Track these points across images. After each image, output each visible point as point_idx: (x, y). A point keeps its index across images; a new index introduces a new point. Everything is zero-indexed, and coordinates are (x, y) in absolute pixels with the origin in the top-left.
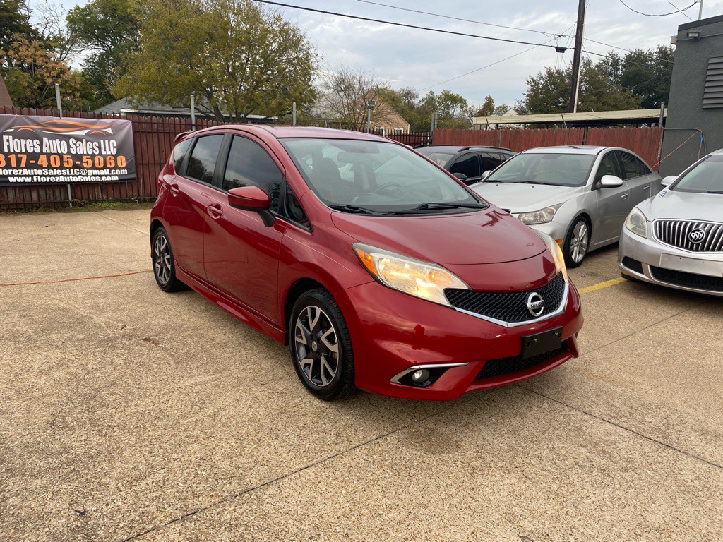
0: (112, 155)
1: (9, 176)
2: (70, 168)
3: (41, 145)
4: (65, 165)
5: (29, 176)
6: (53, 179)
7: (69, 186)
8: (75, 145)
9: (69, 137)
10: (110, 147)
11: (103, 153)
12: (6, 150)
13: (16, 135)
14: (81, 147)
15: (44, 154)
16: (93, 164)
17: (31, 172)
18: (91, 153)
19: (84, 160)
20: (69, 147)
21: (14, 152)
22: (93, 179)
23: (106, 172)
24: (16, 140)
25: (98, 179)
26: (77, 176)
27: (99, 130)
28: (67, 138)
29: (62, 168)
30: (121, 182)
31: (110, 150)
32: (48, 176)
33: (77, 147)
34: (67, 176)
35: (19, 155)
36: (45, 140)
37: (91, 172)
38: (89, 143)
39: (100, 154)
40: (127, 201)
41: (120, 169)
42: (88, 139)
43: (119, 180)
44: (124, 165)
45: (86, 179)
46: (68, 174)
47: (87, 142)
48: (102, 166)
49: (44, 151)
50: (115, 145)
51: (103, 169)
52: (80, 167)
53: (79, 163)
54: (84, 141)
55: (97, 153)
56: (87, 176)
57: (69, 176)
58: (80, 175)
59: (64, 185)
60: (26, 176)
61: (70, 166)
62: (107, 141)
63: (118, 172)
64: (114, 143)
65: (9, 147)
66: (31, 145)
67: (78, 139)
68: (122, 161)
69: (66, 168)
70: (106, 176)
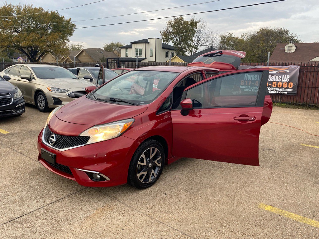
0: (286, 82)
1: (244, 88)
3: (257, 77)
8: (271, 77)
10: (286, 78)
11: (283, 81)
14: (273, 78)
16: (277, 86)
17: (252, 88)
18: (276, 81)
19: (273, 84)
21: (248, 80)
22: (275, 92)
23: (282, 89)
25: (277, 92)
27: (283, 71)
30: (289, 95)
31: (286, 80)
37: (275, 89)
38: (277, 76)
39: (281, 81)
40: (290, 104)
41: (289, 88)
42: (277, 74)
43: (287, 94)
44: (292, 87)
45: (272, 92)
47: (276, 76)
48: (281, 87)
49: (258, 80)
50: (289, 77)
51: (281, 88)
52: (271, 87)
53: (271, 85)
54: (275, 75)
58: (270, 90)
60: (250, 89)
62: (285, 76)
63: (288, 90)
64: (289, 76)
65: (246, 78)
66: (254, 77)
67: (273, 75)
68: (291, 85)
70: (282, 91)
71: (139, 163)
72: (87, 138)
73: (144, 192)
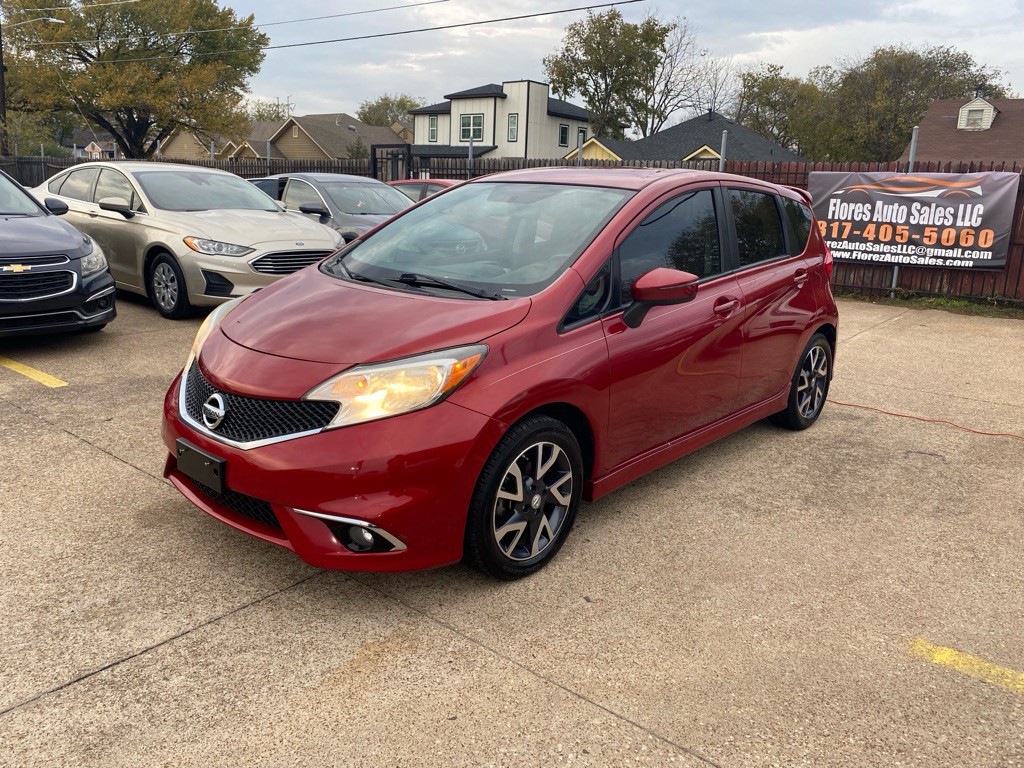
0: (971, 227)
2: (902, 244)
3: (872, 211)
4: (898, 239)
5: (848, 251)
6: (876, 257)
7: (896, 268)
8: (919, 211)
10: (973, 215)
11: (959, 223)
12: (830, 217)
13: (847, 199)
14: (926, 215)
15: (874, 223)
16: (939, 240)
17: (851, 246)
18: (938, 224)
19: (927, 233)
20: (910, 214)
21: (839, 220)
22: (932, 262)
23: (957, 253)
24: (845, 204)
25: (940, 262)
26: (910, 256)
27: (961, 189)
28: (909, 202)
29: (892, 242)
30: (979, 271)
31: (970, 220)
32: (872, 252)
33: (921, 214)
34: (896, 254)
35: (844, 224)
36: (879, 204)
37: (931, 251)
38: (941, 209)
39: (953, 226)
40: (982, 301)
41: (980, 250)
42: (941, 202)
43: (973, 267)
44: (989, 244)
45: (922, 261)
46: (899, 252)
47: (937, 207)
48: (951, 243)
49: (875, 220)
50: (981, 212)
51: (952, 248)
52: (916, 243)
53: (918, 237)
54: (934, 205)
55: (950, 223)
56: (925, 256)
57: (899, 254)
58: (915, 254)
59: (890, 266)
60: (844, 250)
61: (905, 241)
62: (969, 206)
63: (976, 255)
64: (980, 209)
65: (834, 212)
66: (860, 211)
67: (925, 203)
68: (988, 238)
69: (897, 244)
70: (954, 259)
71: (501, 494)
72: (332, 408)
73: (516, 589)
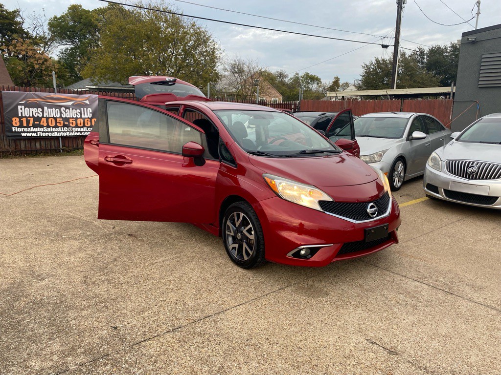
0: (88, 118)
1: (21, 132)
2: (61, 127)
3: (43, 112)
4: (58, 124)
5: (34, 132)
6: (50, 134)
7: (60, 138)
8: (65, 111)
9: (62, 106)
10: (88, 113)
11: (83, 116)
12: (20, 115)
13: (27, 105)
14: (69, 113)
15: (45, 117)
16: (77, 124)
17: (36, 130)
18: (75, 117)
19: (71, 121)
20: (61, 113)
21: (25, 117)
22: (76, 134)
23: (85, 129)
24: (26, 108)
25: (79, 134)
26: (66, 132)
27: (81, 101)
28: (59, 107)
29: (56, 126)
31: (87, 115)
32: (47, 132)
33: (66, 113)
34: (59, 132)
35: (28, 119)
36: (46, 108)
37: (74, 129)
38: (74, 110)
39: (81, 117)
42: (74, 107)
45: (72, 134)
46: (60, 131)
47: (72, 109)
48: (82, 125)
49: (45, 116)
50: (91, 112)
51: (82, 127)
52: (68, 126)
53: (67, 123)
54: (71, 109)
55: (79, 117)
56: (72, 132)
57: (60, 132)
58: (68, 131)
59: (57, 138)
60: (32, 132)
61: (62, 125)
62: (85, 109)
64: (90, 110)
65: (22, 113)
66: (37, 112)
67: (67, 107)
69: (58, 127)
70: (85, 132)
